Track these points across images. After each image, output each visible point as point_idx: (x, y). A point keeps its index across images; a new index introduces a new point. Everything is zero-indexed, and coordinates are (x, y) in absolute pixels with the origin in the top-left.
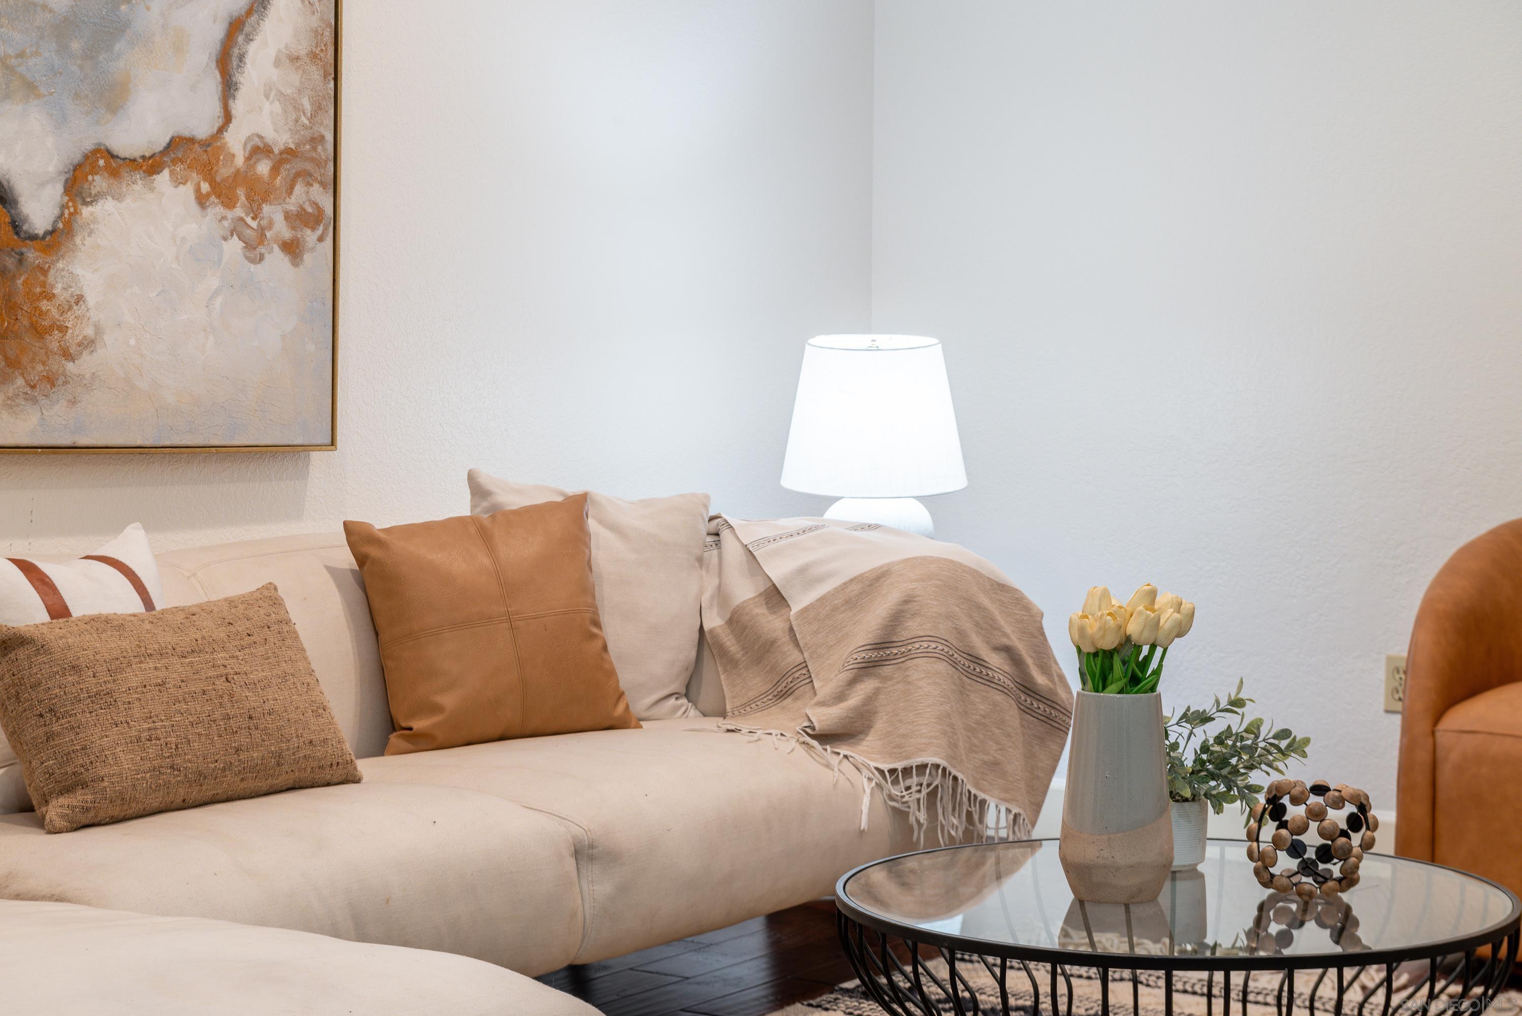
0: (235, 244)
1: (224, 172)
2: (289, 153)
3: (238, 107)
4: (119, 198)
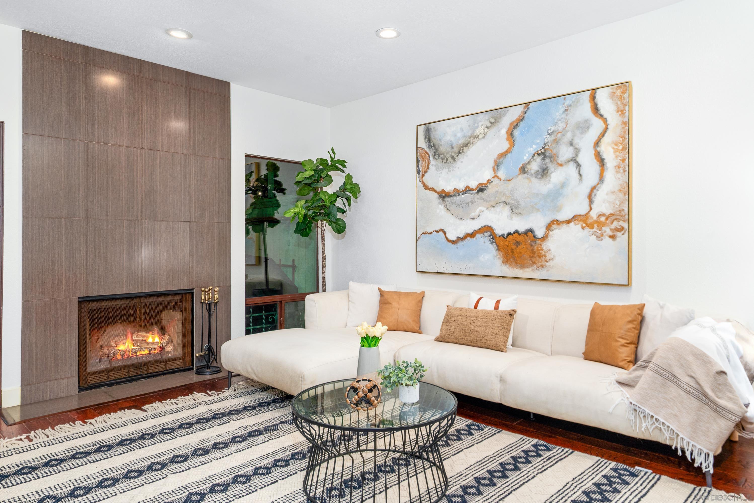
0: (594, 237)
1: (589, 221)
2: (612, 215)
3: (593, 206)
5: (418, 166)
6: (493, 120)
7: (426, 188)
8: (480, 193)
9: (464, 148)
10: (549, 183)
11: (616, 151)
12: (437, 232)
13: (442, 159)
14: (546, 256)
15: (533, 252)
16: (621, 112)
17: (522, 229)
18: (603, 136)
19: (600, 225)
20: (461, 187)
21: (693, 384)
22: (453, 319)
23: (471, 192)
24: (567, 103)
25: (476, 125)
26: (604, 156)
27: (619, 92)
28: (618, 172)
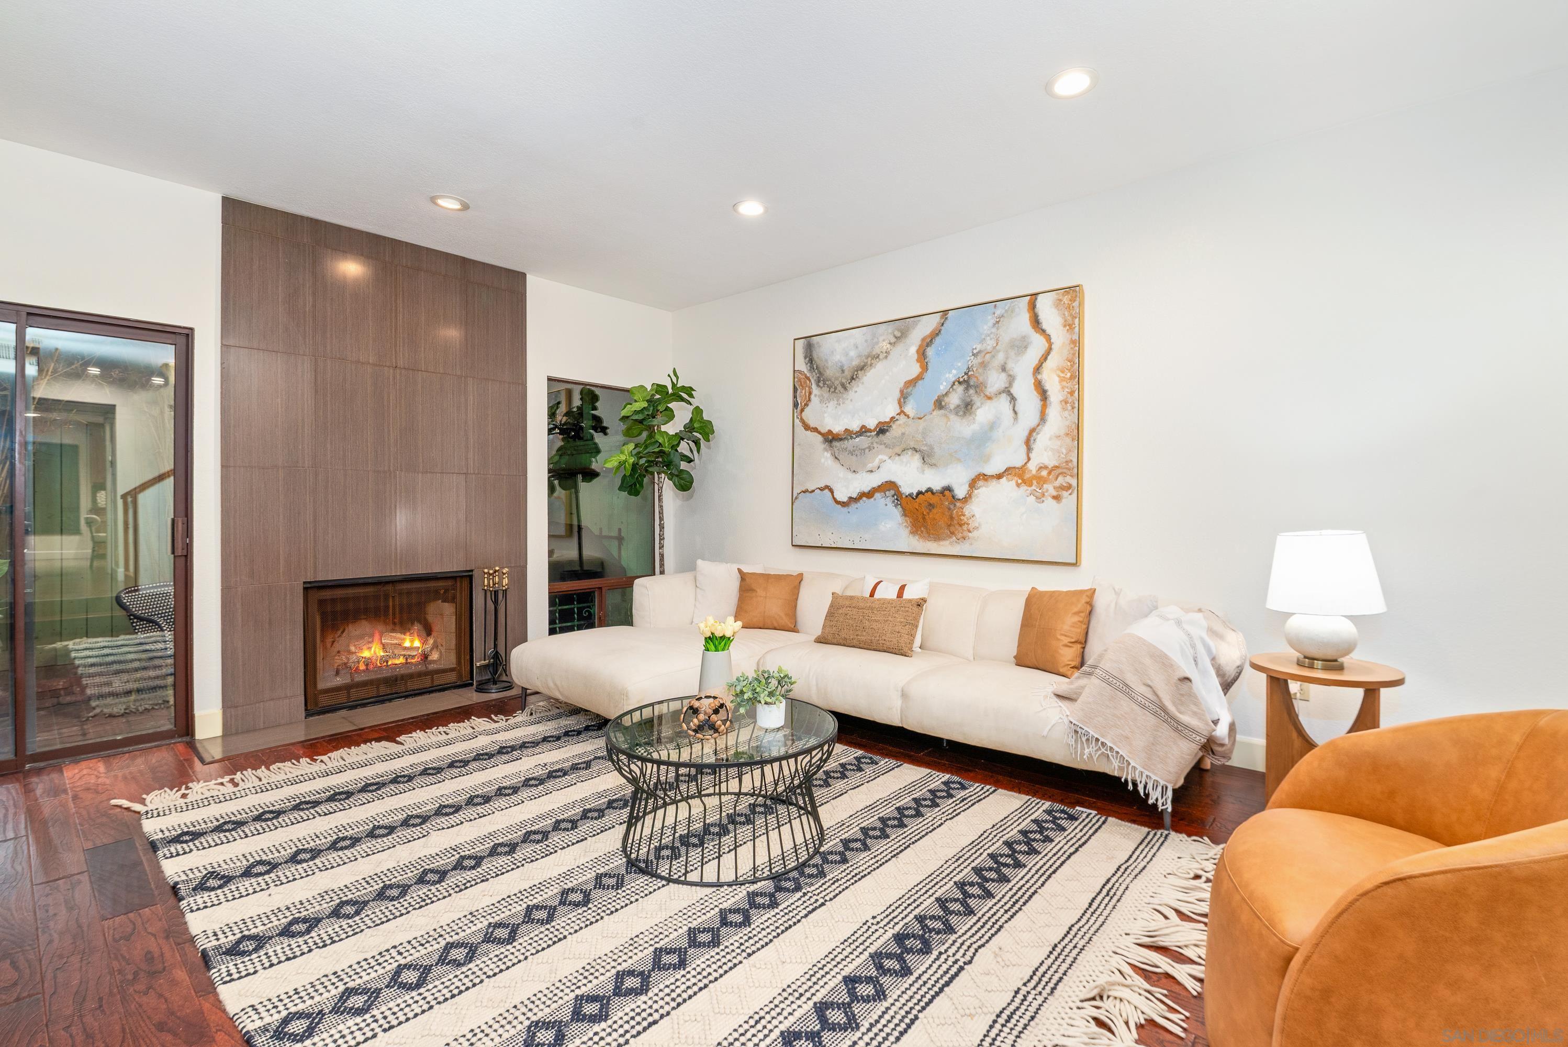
0: (1032, 498)
1: (1027, 476)
2: (1057, 467)
3: (1032, 455)
4: (987, 487)
5: (795, 397)
6: (898, 334)
7: (807, 427)
8: (881, 435)
9: (859, 372)
10: (974, 423)
11: (1062, 380)
12: (821, 489)
13: (828, 387)
14: (968, 524)
15: (952, 518)
16: (1069, 326)
17: (937, 486)
18: (1046, 359)
19: (1041, 481)
20: (855, 427)
21: (1150, 695)
22: (840, 611)
23: (869, 434)
24: (998, 312)
25: (876, 340)
26: (1047, 386)
27: (1066, 299)
28: (1064, 409)
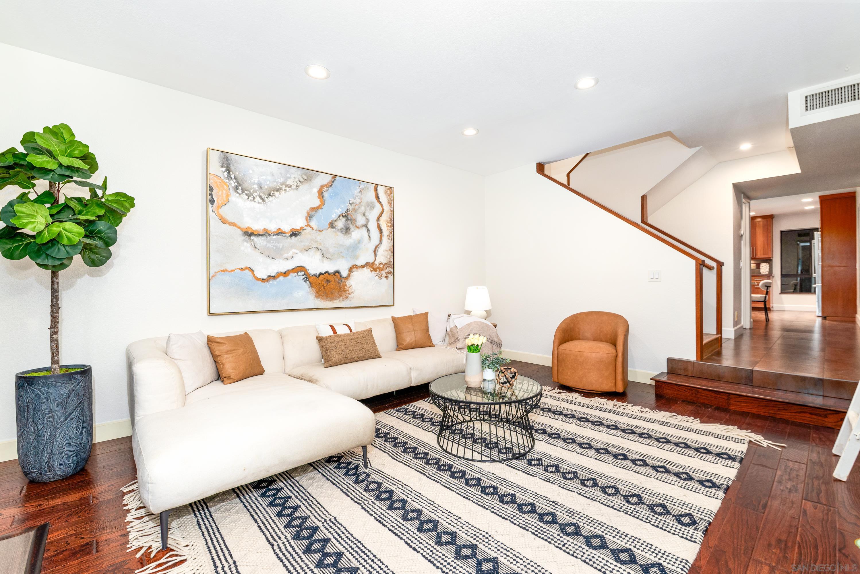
0: (377, 277)
1: (375, 267)
2: (386, 264)
3: (377, 258)
4: (357, 271)
5: (210, 194)
6: (306, 178)
7: (224, 221)
8: (294, 237)
9: (275, 192)
10: (351, 238)
11: (388, 226)
12: (242, 269)
13: (246, 194)
14: (348, 290)
15: (340, 288)
16: (390, 204)
17: (331, 270)
18: (381, 215)
19: (381, 270)
20: (273, 227)
23: (284, 235)
25: (288, 175)
26: (382, 228)
27: (388, 192)
28: (389, 239)
